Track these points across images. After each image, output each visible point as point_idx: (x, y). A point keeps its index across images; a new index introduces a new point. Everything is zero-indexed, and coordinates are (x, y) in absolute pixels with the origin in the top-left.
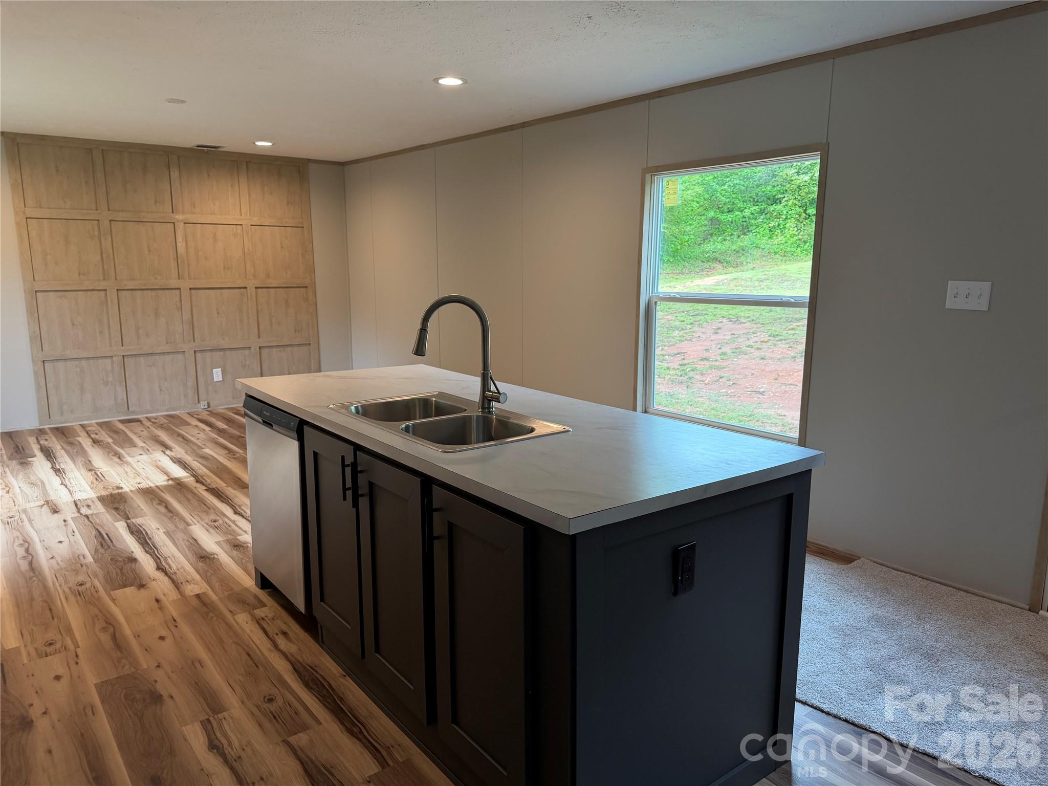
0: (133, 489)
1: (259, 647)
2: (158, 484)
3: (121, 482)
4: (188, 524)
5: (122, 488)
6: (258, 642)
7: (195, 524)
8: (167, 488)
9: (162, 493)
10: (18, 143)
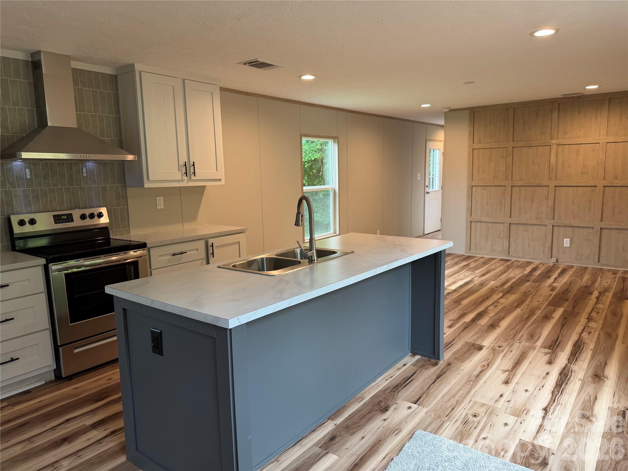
10: (474, 112)
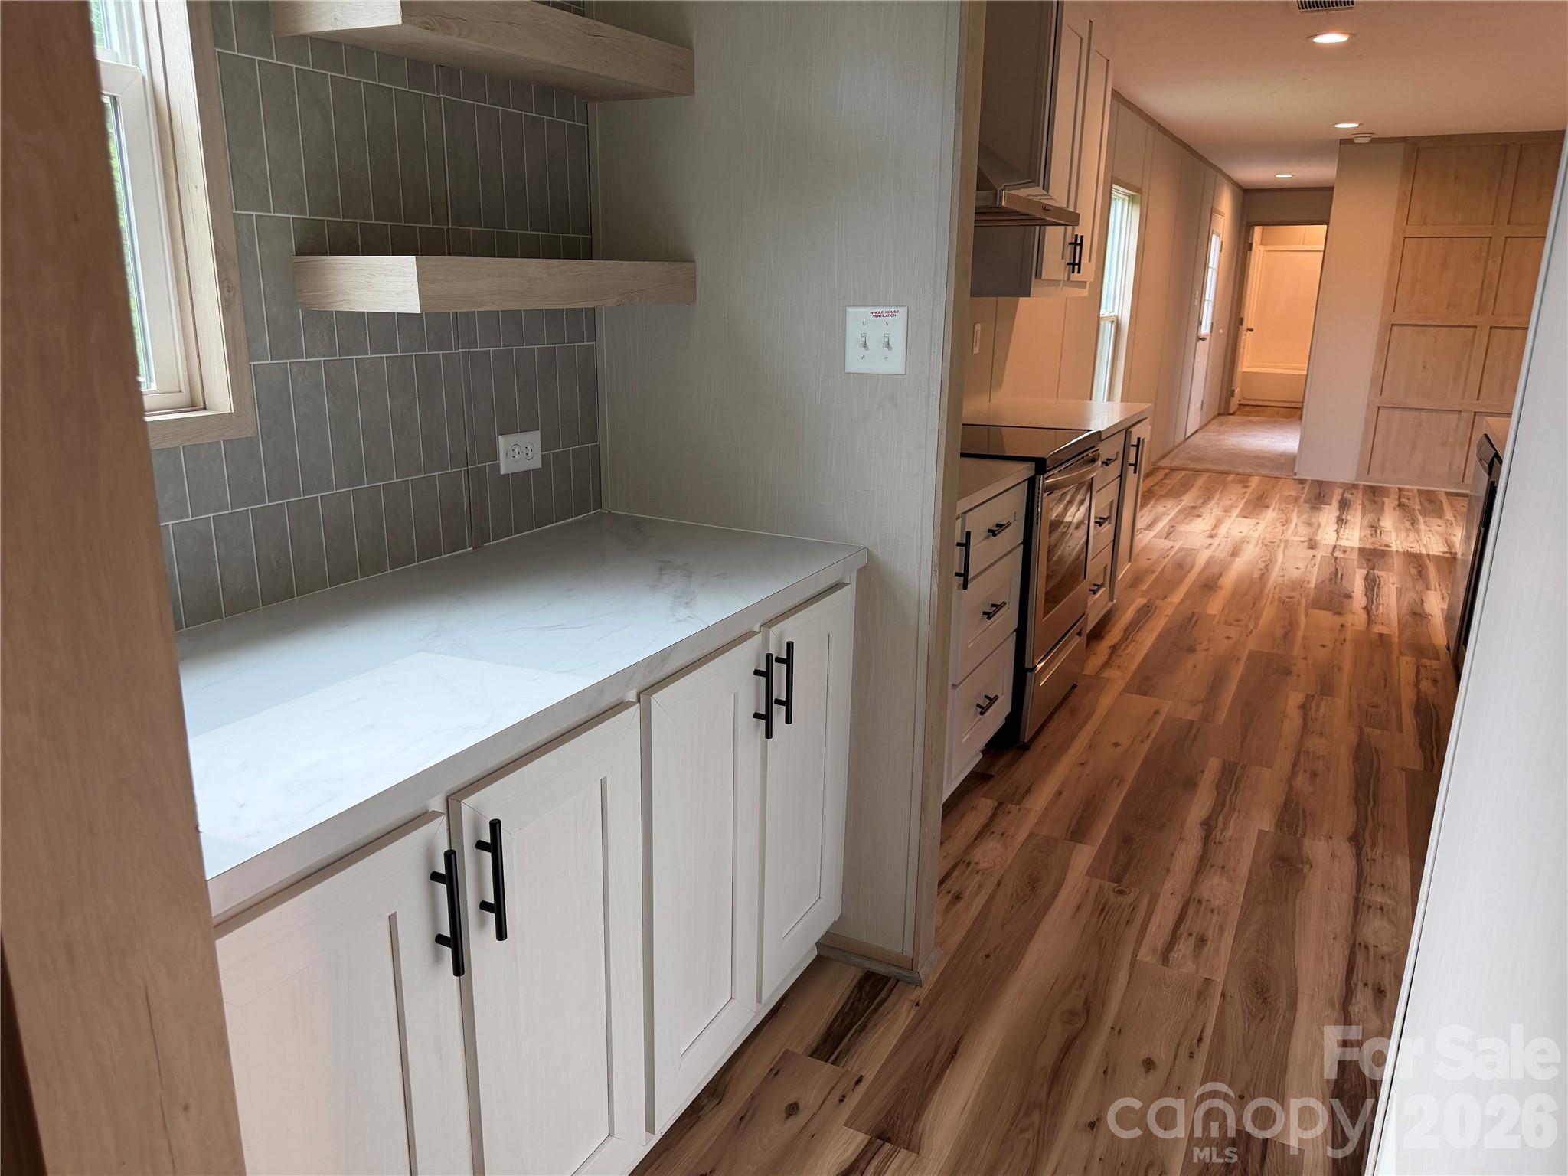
0: (1401, 550)
1: (1401, 679)
2: (1431, 553)
3: (1394, 542)
4: (1428, 588)
5: (1390, 547)
6: (1403, 675)
7: (1436, 590)
8: (1438, 560)
9: (1428, 561)
10: (1419, 148)
